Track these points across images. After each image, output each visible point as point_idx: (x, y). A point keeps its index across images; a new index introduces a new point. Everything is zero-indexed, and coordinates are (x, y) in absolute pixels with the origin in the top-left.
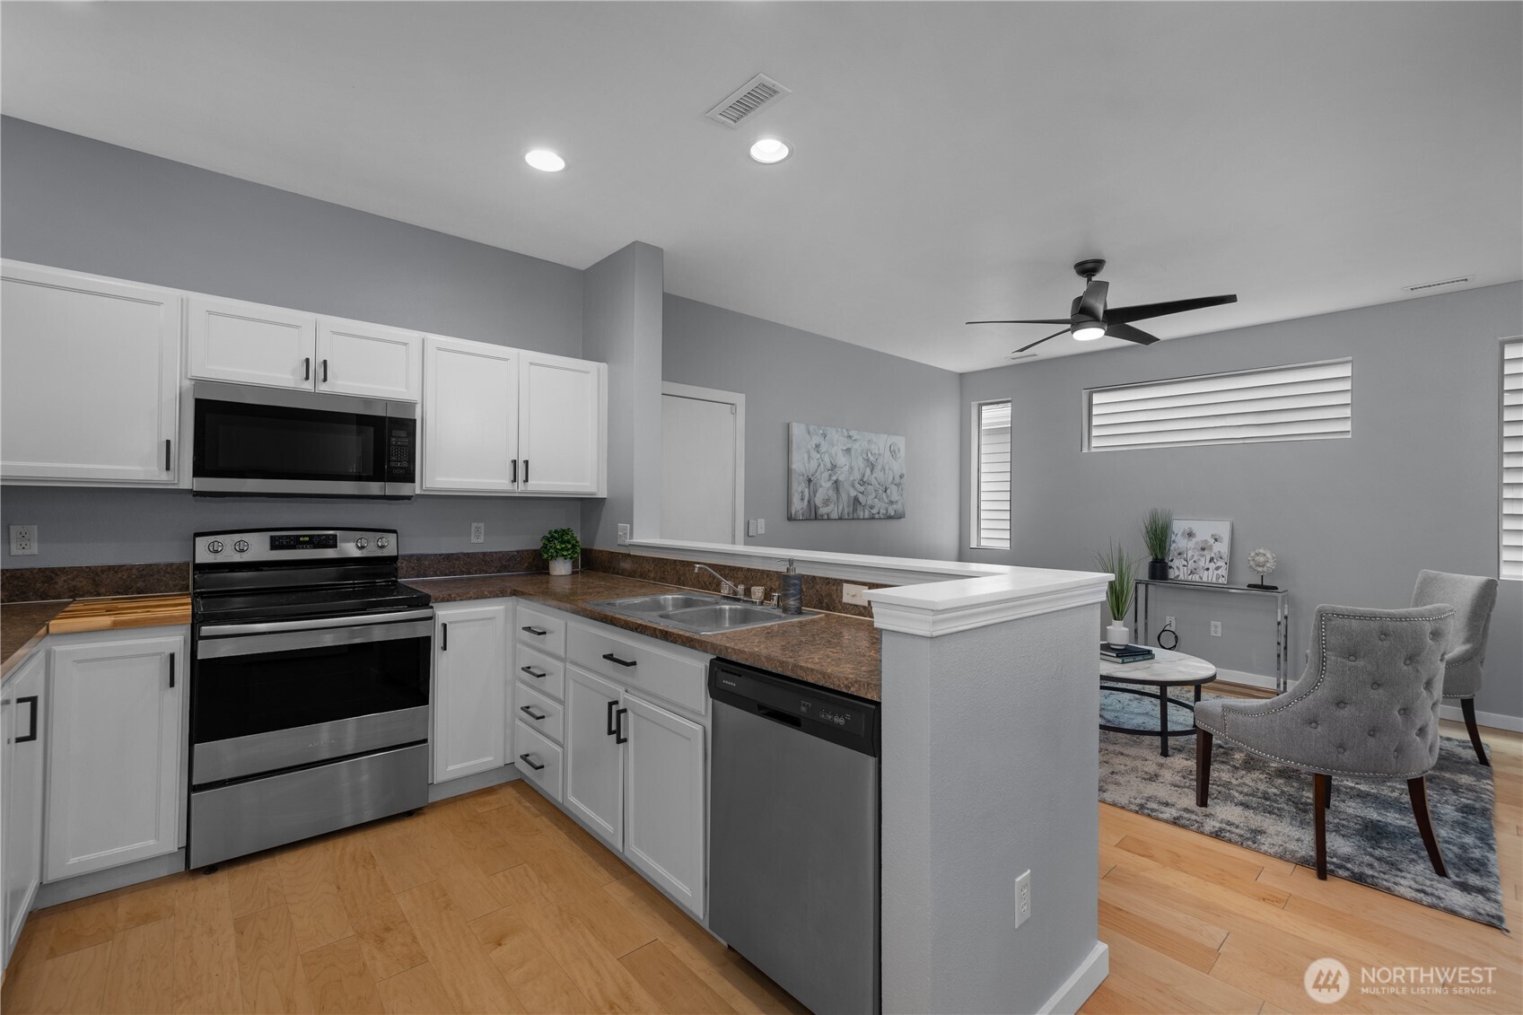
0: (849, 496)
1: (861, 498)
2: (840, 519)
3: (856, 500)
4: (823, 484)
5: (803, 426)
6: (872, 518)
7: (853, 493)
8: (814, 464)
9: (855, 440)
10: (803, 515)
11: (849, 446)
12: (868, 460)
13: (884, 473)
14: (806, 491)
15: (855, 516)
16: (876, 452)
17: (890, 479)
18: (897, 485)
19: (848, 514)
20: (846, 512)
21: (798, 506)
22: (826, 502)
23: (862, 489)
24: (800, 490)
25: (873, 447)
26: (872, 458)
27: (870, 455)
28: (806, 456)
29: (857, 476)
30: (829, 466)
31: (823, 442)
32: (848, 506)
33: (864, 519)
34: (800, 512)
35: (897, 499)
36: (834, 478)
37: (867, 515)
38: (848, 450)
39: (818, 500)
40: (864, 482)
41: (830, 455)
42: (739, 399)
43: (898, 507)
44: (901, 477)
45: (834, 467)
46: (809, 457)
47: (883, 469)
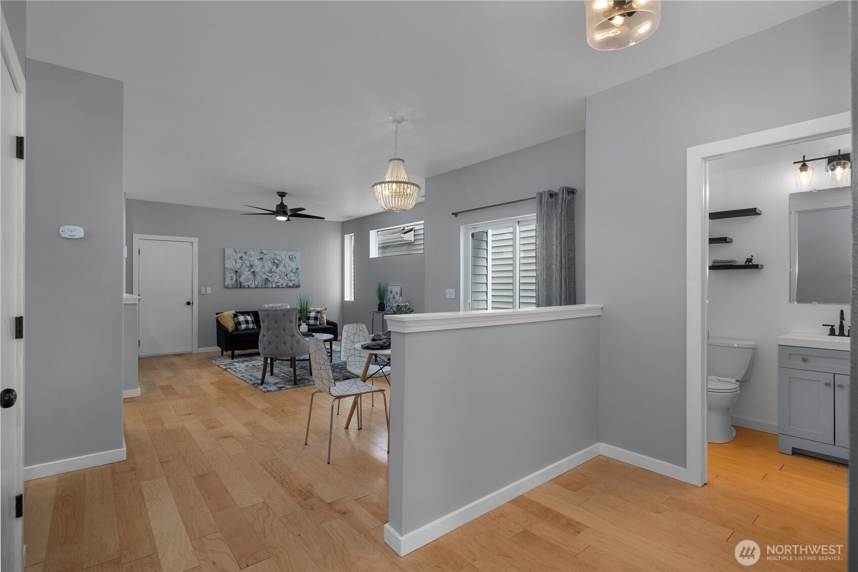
0: (262, 278)
1: (270, 278)
2: (256, 287)
3: (267, 280)
4: (245, 273)
5: (232, 250)
6: (278, 287)
7: (265, 277)
8: (239, 265)
9: (266, 254)
10: (232, 286)
11: (262, 257)
12: (274, 262)
13: (286, 267)
14: (235, 276)
15: (266, 286)
16: (280, 258)
17: (290, 270)
18: (295, 273)
19: (261, 285)
20: (260, 284)
21: (229, 282)
22: (248, 280)
23: (271, 275)
24: (230, 275)
25: (277, 257)
26: (277, 262)
27: (275, 260)
28: (234, 262)
29: (267, 269)
30: (249, 265)
31: (244, 256)
32: (262, 282)
33: (272, 287)
34: (231, 285)
35: (294, 279)
36: (253, 270)
37: (274, 285)
38: (261, 259)
39: (242, 279)
40: (272, 272)
41: (250, 261)
42: (195, 240)
43: (296, 282)
44: (297, 269)
45: (252, 266)
46: (236, 262)
47: (285, 266)
